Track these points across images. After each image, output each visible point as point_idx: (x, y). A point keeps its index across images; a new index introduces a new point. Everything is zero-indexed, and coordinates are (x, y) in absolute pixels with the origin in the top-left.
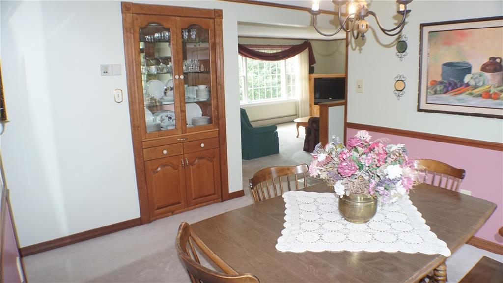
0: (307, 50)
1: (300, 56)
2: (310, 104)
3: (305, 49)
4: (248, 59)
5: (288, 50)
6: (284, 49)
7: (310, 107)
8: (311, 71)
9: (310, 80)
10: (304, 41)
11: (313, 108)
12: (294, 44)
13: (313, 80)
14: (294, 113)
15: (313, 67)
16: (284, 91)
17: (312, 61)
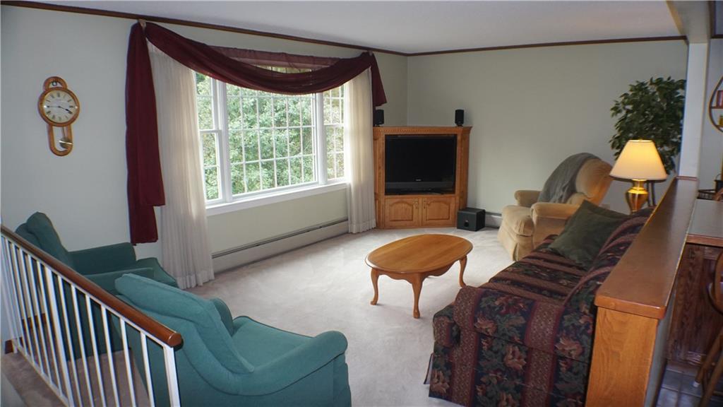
0: (367, 73)
1: (355, 83)
2: (375, 194)
3: (364, 70)
4: (229, 86)
5: (327, 69)
6: (317, 67)
7: (376, 200)
8: (378, 118)
9: (375, 139)
10: (362, 51)
11: (382, 203)
12: (341, 57)
13: (382, 141)
14: (341, 216)
15: (382, 112)
16: (317, 166)
17: (378, 96)
